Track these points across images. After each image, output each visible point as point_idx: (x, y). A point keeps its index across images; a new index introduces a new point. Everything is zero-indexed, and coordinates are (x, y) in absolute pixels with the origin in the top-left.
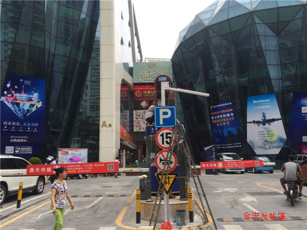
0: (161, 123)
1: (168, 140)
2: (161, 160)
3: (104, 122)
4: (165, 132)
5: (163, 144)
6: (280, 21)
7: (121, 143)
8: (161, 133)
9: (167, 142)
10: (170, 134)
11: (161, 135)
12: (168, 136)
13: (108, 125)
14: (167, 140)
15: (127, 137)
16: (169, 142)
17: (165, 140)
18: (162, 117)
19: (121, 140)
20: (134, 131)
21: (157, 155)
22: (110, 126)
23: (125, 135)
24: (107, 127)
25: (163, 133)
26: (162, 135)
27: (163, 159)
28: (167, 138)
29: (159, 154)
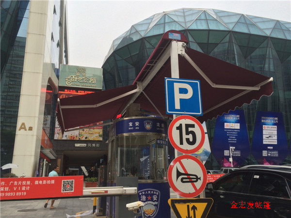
0: (177, 106)
1: (190, 137)
2: (179, 174)
3: (23, 124)
4: (184, 122)
5: (181, 143)
6: (209, 42)
7: (41, 152)
8: (177, 124)
9: (188, 140)
10: (193, 126)
11: (177, 128)
12: (190, 129)
13: (27, 128)
14: (188, 137)
15: (47, 144)
16: (191, 140)
17: (185, 136)
18: (178, 96)
19: (41, 147)
20: (55, 138)
21: (172, 164)
22: (31, 129)
23: (46, 142)
24: (26, 130)
25: (181, 125)
26: (180, 128)
27: (182, 171)
28: (188, 133)
29: (175, 163)
